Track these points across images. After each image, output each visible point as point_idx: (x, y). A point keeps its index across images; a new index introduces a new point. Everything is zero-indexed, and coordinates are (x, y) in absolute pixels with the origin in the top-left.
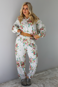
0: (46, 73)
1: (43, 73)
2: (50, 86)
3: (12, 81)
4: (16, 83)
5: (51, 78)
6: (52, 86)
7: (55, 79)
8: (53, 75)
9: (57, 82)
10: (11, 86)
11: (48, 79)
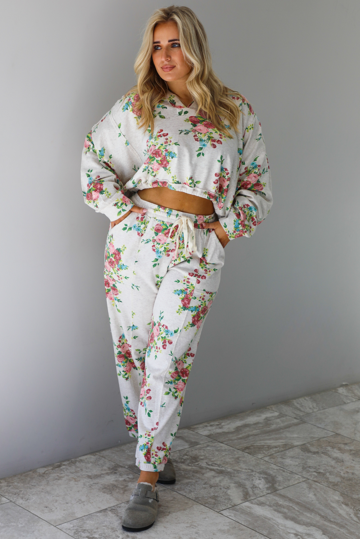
0: (281, 415)
1: (268, 415)
2: (305, 485)
3: (92, 458)
4: (114, 470)
5: (309, 446)
6: (317, 485)
7: (335, 450)
8: (324, 429)
9: (348, 467)
10: (89, 485)
11: (297, 447)
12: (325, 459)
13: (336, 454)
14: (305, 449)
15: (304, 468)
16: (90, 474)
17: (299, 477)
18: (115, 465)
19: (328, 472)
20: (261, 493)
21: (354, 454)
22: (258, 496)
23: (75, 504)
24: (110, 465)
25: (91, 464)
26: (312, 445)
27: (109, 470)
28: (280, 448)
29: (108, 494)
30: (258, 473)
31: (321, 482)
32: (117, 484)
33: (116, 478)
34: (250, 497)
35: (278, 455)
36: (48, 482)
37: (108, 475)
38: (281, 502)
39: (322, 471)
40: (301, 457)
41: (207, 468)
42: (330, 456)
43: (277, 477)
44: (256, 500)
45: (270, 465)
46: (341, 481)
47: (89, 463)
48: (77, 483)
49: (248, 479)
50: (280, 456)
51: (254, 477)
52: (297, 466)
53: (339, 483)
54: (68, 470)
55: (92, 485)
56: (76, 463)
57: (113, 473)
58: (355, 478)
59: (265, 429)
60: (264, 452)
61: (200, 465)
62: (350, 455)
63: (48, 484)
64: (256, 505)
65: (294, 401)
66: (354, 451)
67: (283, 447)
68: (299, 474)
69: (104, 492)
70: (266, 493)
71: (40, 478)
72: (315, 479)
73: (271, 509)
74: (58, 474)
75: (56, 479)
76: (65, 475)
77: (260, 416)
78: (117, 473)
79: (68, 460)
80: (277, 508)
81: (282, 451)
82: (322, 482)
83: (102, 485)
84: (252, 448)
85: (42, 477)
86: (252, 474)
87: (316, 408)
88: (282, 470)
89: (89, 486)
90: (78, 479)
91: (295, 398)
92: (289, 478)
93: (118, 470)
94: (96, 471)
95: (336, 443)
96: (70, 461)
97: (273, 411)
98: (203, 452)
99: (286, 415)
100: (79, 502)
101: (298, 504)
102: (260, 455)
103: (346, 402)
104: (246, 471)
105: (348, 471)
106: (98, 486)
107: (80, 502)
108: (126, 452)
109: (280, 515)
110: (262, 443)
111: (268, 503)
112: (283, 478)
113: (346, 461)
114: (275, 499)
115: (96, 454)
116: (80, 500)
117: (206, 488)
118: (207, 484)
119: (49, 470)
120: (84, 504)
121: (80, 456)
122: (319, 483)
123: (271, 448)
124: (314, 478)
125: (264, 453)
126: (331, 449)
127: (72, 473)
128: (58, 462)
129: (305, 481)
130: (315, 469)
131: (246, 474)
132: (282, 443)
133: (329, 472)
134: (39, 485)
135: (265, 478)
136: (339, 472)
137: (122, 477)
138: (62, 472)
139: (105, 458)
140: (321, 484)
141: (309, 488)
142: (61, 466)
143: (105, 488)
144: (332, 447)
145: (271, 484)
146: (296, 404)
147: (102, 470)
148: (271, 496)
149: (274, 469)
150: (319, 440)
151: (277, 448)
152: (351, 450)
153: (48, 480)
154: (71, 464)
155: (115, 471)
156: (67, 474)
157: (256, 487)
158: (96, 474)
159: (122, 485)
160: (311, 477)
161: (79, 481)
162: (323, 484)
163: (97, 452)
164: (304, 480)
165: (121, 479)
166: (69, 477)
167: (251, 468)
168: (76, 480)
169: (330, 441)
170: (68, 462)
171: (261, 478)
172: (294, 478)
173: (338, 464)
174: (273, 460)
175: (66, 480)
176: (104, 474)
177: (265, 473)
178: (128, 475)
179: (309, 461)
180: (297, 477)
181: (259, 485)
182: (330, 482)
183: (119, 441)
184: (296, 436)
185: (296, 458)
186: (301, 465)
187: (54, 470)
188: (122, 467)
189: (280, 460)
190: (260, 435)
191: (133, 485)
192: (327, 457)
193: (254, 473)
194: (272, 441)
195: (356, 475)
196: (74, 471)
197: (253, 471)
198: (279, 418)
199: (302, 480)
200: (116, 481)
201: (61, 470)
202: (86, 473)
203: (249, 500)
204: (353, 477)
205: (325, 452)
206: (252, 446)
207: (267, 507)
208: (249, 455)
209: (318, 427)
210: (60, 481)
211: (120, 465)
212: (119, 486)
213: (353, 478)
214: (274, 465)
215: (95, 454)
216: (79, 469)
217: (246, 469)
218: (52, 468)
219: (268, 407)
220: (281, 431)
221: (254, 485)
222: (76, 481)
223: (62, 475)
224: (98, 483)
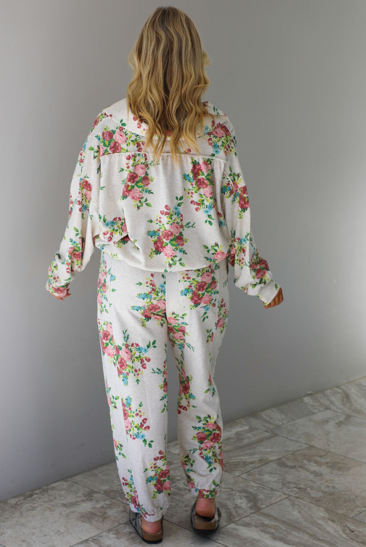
0: (251, 429)
1: (238, 429)
2: (287, 502)
3: (65, 485)
4: (89, 496)
5: (285, 460)
6: (300, 502)
7: (312, 463)
8: (297, 441)
9: (327, 481)
10: (65, 514)
11: (273, 462)
12: (303, 473)
13: (314, 467)
14: (281, 463)
15: (284, 484)
16: (64, 502)
17: (280, 494)
18: (90, 491)
19: (308, 487)
20: (245, 514)
21: (331, 466)
22: (242, 516)
23: (54, 535)
24: (84, 491)
25: (63, 492)
26: (288, 459)
27: (84, 497)
28: (256, 464)
29: (87, 523)
30: (238, 492)
31: (303, 498)
32: (95, 512)
33: (93, 505)
34: (234, 518)
35: (255, 472)
36: (22, 513)
37: (84, 502)
38: (267, 521)
39: (302, 486)
40: (279, 472)
41: (185, 489)
42: (307, 470)
43: (258, 496)
44: (240, 521)
45: (249, 483)
46: (323, 496)
47: (62, 491)
48: (52, 513)
49: (229, 498)
50: (258, 473)
51: (235, 497)
52: (276, 482)
53: (321, 499)
54: (40, 500)
55: (69, 515)
56: (48, 491)
57: (89, 499)
58: (336, 492)
59: (237, 444)
60: (241, 468)
61: (178, 486)
62: (328, 467)
63: (21, 515)
64: (242, 527)
65: (262, 413)
66: (331, 463)
67: (259, 463)
68: (280, 491)
69: (83, 521)
70: (250, 512)
71: (12, 510)
72: (297, 495)
73: (258, 529)
74: (31, 505)
75: (30, 510)
76: (38, 505)
77: (230, 431)
78: (94, 500)
79: (40, 488)
80: (264, 528)
81: (258, 467)
82: (305, 498)
83: (79, 513)
84: (227, 465)
85: (14, 509)
86: (233, 494)
87: (285, 420)
88: (262, 487)
89: (66, 516)
90: (53, 509)
91: (262, 410)
92: (270, 495)
93: (93, 497)
94: (70, 499)
95: (311, 456)
96: (42, 489)
97: (242, 425)
98: (179, 472)
99: (257, 429)
100: (57, 533)
101: (284, 522)
102: (237, 472)
103: (314, 412)
104: (226, 490)
105: (328, 485)
106: (75, 515)
107: (59, 533)
108: (99, 476)
109: (268, 536)
110: (237, 459)
111: (254, 523)
112: (264, 495)
113: (324, 475)
114: (260, 519)
115: (68, 481)
116: (58, 531)
117: (187, 511)
118: (188, 507)
119: (21, 500)
120: (63, 536)
121: (52, 483)
122: (302, 499)
123: (247, 464)
124: (295, 494)
125: (241, 470)
126: (307, 462)
127: (46, 502)
128: (29, 491)
129: (287, 498)
130: (294, 484)
131: (226, 494)
132: (257, 458)
133: (310, 487)
134: (12, 518)
135: (246, 496)
136: (319, 486)
137: (99, 504)
138: (35, 502)
139: (77, 484)
140: (304, 500)
141: (293, 506)
142: (33, 495)
143: (83, 517)
144: (308, 460)
145: (253, 503)
146: (264, 416)
147: (77, 497)
148: (255, 515)
149: (254, 487)
150: (293, 453)
151: (253, 463)
152: (327, 463)
153: (22, 512)
154: (43, 492)
155: (91, 498)
156: (41, 503)
157: (239, 507)
158: (71, 502)
159: (100, 513)
160: (293, 493)
161: (55, 510)
162: (306, 500)
163: (68, 477)
164: (286, 496)
165: (98, 506)
166: (44, 506)
167: (230, 487)
168: (51, 509)
169: (305, 454)
170: (40, 491)
171: (242, 497)
172: (276, 495)
173: (317, 478)
174: (251, 477)
175: (40, 511)
176: (80, 501)
177: (246, 492)
178: (105, 501)
179: (287, 476)
180: (278, 494)
181: (242, 505)
182: (313, 498)
183: (91, 465)
184: (269, 450)
185: (274, 474)
186: (281, 481)
187: (26, 500)
188: (97, 492)
189: (258, 476)
190: (234, 451)
191: (112, 512)
192: (305, 471)
193: (234, 492)
194: (246, 457)
195: (337, 489)
196: (48, 500)
197: (232, 490)
198: (249, 432)
199: (283, 497)
200: (93, 508)
201: (34, 499)
202: (61, 502)
203: (233, 521)
204: (334, 491)
205: (301, 466)
206: (227, 463)
207: (253, 528)
208: (226, 473)
209: (291, 440)
210: (34, 512)
211: (94, 491)
212: (97, 513)
213: (335, 493)
214: (253, 483)
215: (66, 480)
216: (52, 498)
217: (225, 488)
218: (23, 498)
219: (237, 421)
220: (254, 445)
221: (236, 505)
222: (51, 511)
223: (35, 505)
224: (74, 512)
